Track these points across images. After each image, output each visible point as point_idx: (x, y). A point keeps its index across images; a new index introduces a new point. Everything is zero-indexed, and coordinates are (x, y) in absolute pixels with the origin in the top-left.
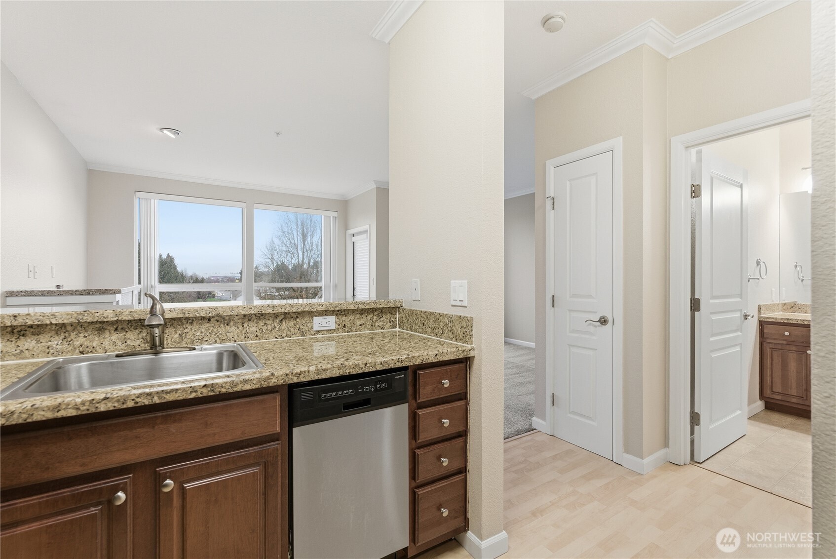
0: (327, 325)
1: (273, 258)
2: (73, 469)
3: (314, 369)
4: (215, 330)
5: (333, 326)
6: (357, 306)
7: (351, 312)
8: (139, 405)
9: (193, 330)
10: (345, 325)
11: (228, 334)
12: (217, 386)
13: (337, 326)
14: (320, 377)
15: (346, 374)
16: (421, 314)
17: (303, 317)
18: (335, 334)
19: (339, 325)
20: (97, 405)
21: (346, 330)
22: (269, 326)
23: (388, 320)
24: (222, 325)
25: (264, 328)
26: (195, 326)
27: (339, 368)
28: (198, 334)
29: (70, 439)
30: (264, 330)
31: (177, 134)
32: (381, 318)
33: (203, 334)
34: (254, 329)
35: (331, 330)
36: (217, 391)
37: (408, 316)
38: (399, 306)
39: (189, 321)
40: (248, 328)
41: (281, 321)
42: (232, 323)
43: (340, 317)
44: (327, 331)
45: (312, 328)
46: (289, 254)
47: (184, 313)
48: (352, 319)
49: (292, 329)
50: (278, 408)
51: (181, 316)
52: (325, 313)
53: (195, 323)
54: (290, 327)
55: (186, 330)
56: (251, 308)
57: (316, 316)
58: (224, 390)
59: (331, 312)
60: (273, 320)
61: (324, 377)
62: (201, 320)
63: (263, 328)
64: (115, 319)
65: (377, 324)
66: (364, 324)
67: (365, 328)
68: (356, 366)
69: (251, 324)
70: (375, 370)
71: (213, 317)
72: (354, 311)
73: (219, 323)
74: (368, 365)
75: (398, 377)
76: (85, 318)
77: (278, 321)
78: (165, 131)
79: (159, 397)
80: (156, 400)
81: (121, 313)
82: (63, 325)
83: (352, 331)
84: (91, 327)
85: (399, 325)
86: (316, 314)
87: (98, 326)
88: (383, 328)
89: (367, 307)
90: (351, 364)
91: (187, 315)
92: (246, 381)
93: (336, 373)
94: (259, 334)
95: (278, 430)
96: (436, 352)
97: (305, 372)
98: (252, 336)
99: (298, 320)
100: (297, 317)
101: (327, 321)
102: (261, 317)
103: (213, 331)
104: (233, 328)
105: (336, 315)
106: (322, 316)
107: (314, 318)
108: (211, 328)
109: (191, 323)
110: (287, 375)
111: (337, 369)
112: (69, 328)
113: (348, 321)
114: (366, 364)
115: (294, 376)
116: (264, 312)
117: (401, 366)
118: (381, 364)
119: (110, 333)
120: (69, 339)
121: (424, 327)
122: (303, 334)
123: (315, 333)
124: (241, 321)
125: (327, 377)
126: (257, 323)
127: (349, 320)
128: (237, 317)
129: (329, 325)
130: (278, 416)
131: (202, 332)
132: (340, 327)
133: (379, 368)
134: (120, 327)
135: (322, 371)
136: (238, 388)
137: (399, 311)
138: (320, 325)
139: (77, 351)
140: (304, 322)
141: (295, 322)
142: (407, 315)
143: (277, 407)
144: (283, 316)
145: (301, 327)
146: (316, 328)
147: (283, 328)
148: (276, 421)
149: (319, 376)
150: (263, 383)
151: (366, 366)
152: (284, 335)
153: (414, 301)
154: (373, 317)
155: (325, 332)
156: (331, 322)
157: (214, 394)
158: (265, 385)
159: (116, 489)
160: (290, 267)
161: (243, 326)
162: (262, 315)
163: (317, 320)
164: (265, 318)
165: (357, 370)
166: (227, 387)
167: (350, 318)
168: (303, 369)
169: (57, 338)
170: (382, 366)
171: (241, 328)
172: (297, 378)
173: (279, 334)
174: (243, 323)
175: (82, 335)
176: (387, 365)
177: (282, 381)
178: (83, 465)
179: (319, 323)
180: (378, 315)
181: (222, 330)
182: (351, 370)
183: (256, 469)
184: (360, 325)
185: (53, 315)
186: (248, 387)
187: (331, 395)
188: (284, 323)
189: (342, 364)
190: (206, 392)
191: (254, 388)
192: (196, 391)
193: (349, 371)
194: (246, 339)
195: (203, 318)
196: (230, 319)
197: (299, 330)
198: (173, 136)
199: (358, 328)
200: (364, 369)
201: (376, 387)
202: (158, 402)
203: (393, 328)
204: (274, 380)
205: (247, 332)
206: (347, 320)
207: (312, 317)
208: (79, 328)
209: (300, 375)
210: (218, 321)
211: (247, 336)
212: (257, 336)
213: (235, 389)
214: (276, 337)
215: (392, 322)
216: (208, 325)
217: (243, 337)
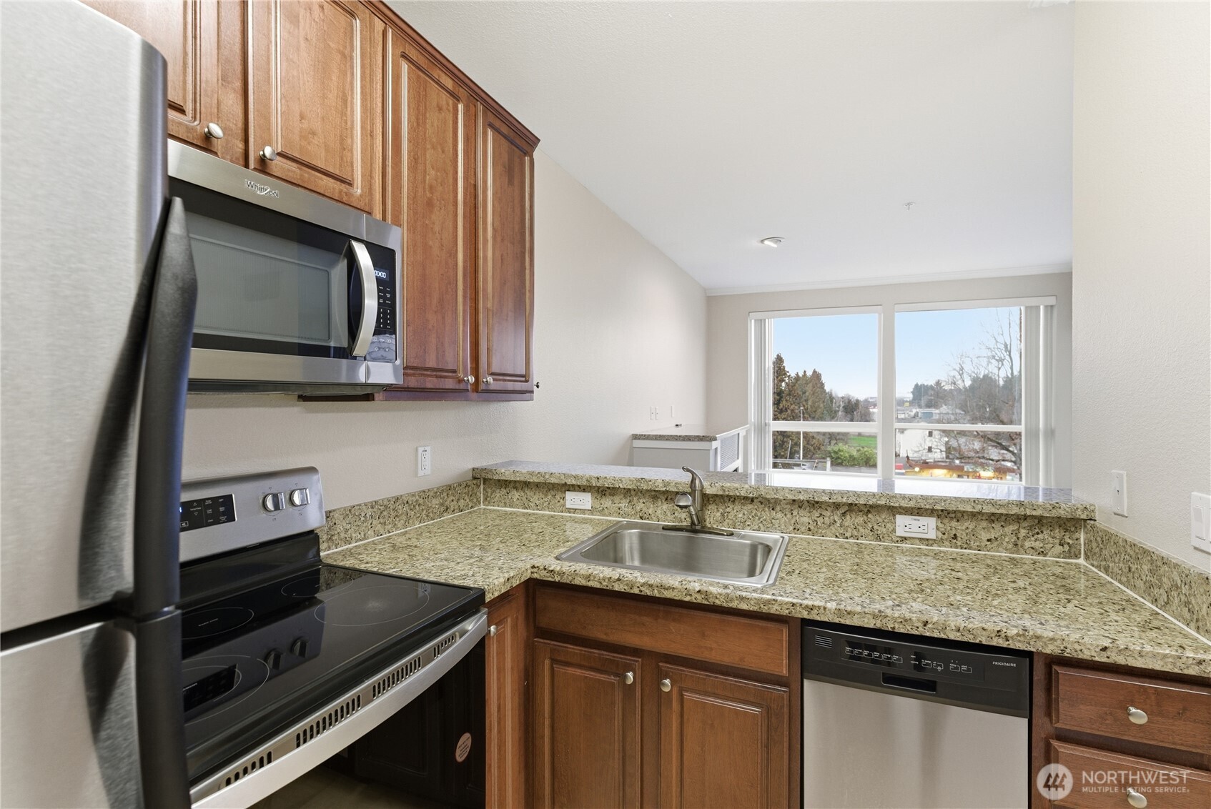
0: (921, 530)
1: (962, 369)
2: (599, 634)
3: (834, 608)
4: (759, 514)
5: (932, 535)
6: (980, 507)
7: (968, 515)
8: (642, 593)
9: (735, 511)
10: (955, 535)
11: (773, 521)
12: (711, 596)
13: (940, 535)
14: (843, 621)
15: (886, 629)
16: (1124, 547)
17: (879, 512)
18: (935, 548)
19: (944, 534)
20: (613, 584)
21: (959, 543)
22: (827, 519)
23: (1057, 541)
24: (766, 509)
25: (820, 520)
26: (738, 507)
27: (875, 617)
28: (740, 516)
29: (598, 607)
30: (819, 523)
31: (779, 242)
32: (1038, 533)
33: (746, 517)
34: (806, 520)
35: (928, 540)
36: (712, 600)
37: (1100, 542)
38: (1084, 517)
39: (731, 500)
40: (798, 517)
41: (844, 514)
42: (778, 508)
43: (946, 521)
44: (921, 539)
45: (894, 530)
46: (993, 361)
47: (724, 491)
48: (971, 527)
49: (860, 528)
50: (785, 644)
51: (721, 493)
52: (916, 512)
53: (737, 502)
54: (858, 525)
55: (728, 510)
56: (800, 492)
57: (900, 513)
58: (718, 602)
59: (930, 511)
60: (832, 512)
61: (848, 622)
62: (744, 499)
63: (818, 519)
64: (664, 489)
65: (1027, 544)
66: (996, 539)
67: (998, 546)
68: (906, 620)
69: (802, 512)
70: (944, 637)
71: (757, 498)
72: (974, 515)
73: (763, 506)
74: (930, 626)
75: (1000, 664)
76: (642, 485)
77: (839, 513)
78: (766, 242)
79: (658, 591)
80: (656, 593)
81: (669, 483)
82: (629, 490)
83: (970, 548)
84: (648, 494)
85: (1086, 554)
86: (901, 510)
87: (653, 493)
88: (1042, 553)
89: (1003, 511)
90: (896, 615)
91: (727, 493)
92: (742, 599)
93: (870, 623)
94: (812, 528)
95: (784, 672)
96: (1107, 643)
97: (819, 607)
98: (803, 529)
99: (870, 516)
100: (869, 511)
101: (920, 524)
102: (816, 505)
103: (756, 515)
104: (780, 515)
105: (939, 517)
106: (911, 514)
107: (898, 516)
108: (754, 512)
109: (733, 502)
110: (793, 605)
111: (870, 617)
112: (633, 493)
113: (962, 530)
114: (926, 623)
115: (803, 609)
116: (816, 499)
117: (1005, 646)
118: (959, 630)
119: (662, 502)
120: (633, 503)
121: (1130, 575)
122: (878, 538)
123: (898, 539)
124: (788, 506)
125: (853, 624)
126: (810, 512)
127: (964, 528)
128: (784, 501)
129: (924, 531)
130: (785, 653)
131: (744, 514)
132: (945, 537)
133: (953, 636)
134: (669, 497)
135: (845, 613)
136: (734, 605)
137: (1085, 527)
138: (907, 529)
139: (638, 516)
140: (880, 520)
141: (866, 518)
142: (1099, 539)
143: (784, 642)
144: (847, 508)
145: (875, 527)
146: (900, 532)
147: (846, 524)
148: (783, 660)
149: (840, 619)
150: (762, 606)
151: (925, 625)
152: (848, 534)
153: (1115, 514)
154: (1018, 529)
155: (918, 541)
156: (928, 527)
157: (708, 603)
158: (765, 609)
159: (629, 668)
160: (1001, 383)
161: (792, 514)
162: (817, 502)
163: (901, 520)
164: (820, 507)
165: (909, 628)
166: (722, 600)
167: (966, 524)
168: (816, 603)
169: (624, 500)
170: (959, 634)
171: (789, 516)
172: (807, 613)
173: (841, 532)
174: (792, 510)
175: (641, 501)
176: (972, 637)
177: (787, 611)
178: (606, 634)
179: (904, 525)
180: (1031, 528)
181: (767, 514)
182: (897, 626)
183: (757, 710)
184: (988, 540)
185: (620, 480)
186: (744, 606)
187: (861, 653)
188: (848, 517)
189: (880, 611)
190: (700, 599)
191: (751, 609)
192: (691, 595)
193: (892, 626)
194: (796, 531)
195: (745, 498)
196: (775, 502)
197: (871, 531)
198: (774, 245)
199: (983, 544)
200: (920, 629)
201: (947, 666)
202: (657, 595)
203: (1070, 557)
204: (776, 607)
205: (796, 523)
206: (961, 527)
207: (894, 515)
208: (640, 494)
209: (812, 609)
210: (762, 503)
211: (797, 528)
212: (810, 530)
213: (730, 605)
214: (836, 536)
215: (1066, 546)
216: (750, 506)
217: (791, 528)
